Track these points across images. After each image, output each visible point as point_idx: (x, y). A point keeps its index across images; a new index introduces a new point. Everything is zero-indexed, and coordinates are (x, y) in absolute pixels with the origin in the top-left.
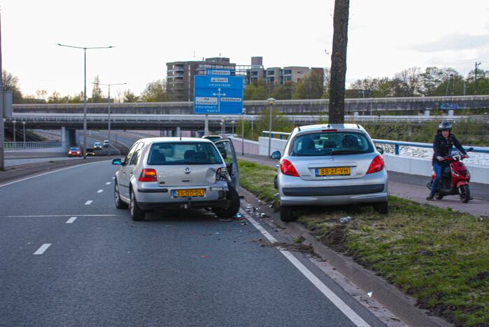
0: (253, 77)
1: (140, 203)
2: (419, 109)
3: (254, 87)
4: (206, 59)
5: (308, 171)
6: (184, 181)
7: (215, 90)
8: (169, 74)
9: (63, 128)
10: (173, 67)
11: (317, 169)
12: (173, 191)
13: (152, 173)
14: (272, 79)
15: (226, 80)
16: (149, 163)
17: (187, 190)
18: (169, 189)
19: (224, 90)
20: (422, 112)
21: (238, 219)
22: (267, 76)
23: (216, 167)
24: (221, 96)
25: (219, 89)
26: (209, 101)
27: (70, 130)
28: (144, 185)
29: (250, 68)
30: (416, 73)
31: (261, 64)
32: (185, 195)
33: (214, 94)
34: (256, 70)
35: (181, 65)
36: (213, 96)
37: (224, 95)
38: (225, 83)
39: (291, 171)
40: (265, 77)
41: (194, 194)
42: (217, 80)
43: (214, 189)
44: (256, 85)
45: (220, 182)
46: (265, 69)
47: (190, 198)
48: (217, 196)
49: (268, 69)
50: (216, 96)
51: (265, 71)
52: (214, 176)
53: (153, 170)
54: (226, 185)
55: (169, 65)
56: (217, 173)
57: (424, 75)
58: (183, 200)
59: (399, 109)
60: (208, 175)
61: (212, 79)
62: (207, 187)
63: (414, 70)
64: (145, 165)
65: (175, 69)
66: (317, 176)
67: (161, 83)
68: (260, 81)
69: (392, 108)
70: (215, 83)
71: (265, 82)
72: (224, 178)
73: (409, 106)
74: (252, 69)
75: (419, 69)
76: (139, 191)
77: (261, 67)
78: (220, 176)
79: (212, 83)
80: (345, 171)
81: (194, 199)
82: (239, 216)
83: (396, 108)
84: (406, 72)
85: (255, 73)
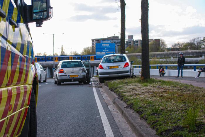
0: (129, 44)
1: (59, 80)
2: (200, 55)
3: (129, 48)
4: (109, 37)
5: (106, 67)
6: (72, 73)
7: (104, 49)
8: (93, 44)
9: (47, 68)
10: (95, 41)
11: (109, 67)
12: (69, 76)
13: (62, 71)
14: (137, 45)
15: (108, 45)
16: (61, 67)
17: (73, 75)
18: (67, 75)
19: (107, 49)
20: (201, 56)
21: (90, 85)
22: (135, 43)
23: (82, 68)
24: (107, 51)
25: (106, 49)
26: (102, 53)
27: (50, 69)
28: (60, 74)
29: (128, 40)
30: (199, 39)
31: (133, 38)
32: (72, 76)
33: (104, 50)
34: (130, 41)
35: (98, 40)
36: (103, 51)
37: (108, 50)
38: (108, 46)
39: (101, 68)
40: (134, 44)
41: (75, 76)
42: (105, 45)
43: (81, 75)
44: (130, 48)
45: (83, 73)
46: (134, 40)
47: (74, 78)
48: (82, 77)
49: (135, 40)
50: (104, 51)
51: (134, 42)
52: (81, 71)
53: (62, 70)
54: (85, 73)
55: (93, 40)
56: (82, 70)
57: (202, 40)
58: (72, 78)
59: (191, 55)
60: (79, 70)
61: (103, 44)
62: (79, 74)
63: (198, 38)
64: (60, 68)
65: (95, 42)
66: (109, 69)
67: (89, 48)
68: (132, 46)
69: (188, 55)
70: (104, 46)
71: (134, 46)
72: (85, 72)
73: (195, 54)
74: (129, 41)
75: (200, 38)
76: (59, 76)
77: (132, 40)
78: (83, 71)
79: (103, 46)
80: (117, 67)
81: (75, 78)
82: (90, 84)
83: (189, 55)
84: (194, 39)
85: (130, 42)
